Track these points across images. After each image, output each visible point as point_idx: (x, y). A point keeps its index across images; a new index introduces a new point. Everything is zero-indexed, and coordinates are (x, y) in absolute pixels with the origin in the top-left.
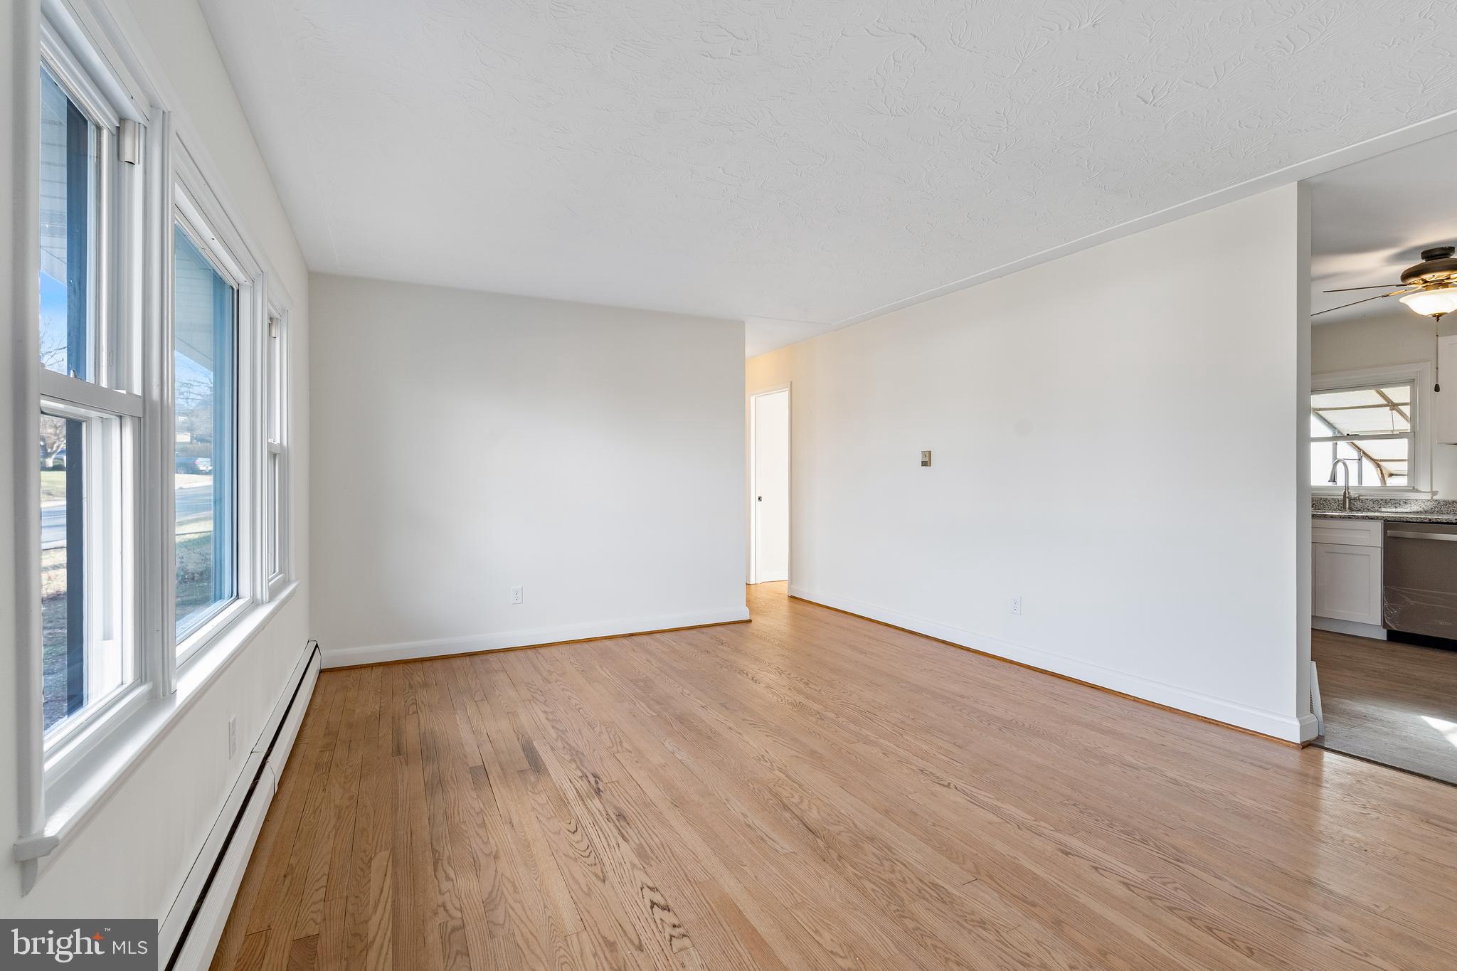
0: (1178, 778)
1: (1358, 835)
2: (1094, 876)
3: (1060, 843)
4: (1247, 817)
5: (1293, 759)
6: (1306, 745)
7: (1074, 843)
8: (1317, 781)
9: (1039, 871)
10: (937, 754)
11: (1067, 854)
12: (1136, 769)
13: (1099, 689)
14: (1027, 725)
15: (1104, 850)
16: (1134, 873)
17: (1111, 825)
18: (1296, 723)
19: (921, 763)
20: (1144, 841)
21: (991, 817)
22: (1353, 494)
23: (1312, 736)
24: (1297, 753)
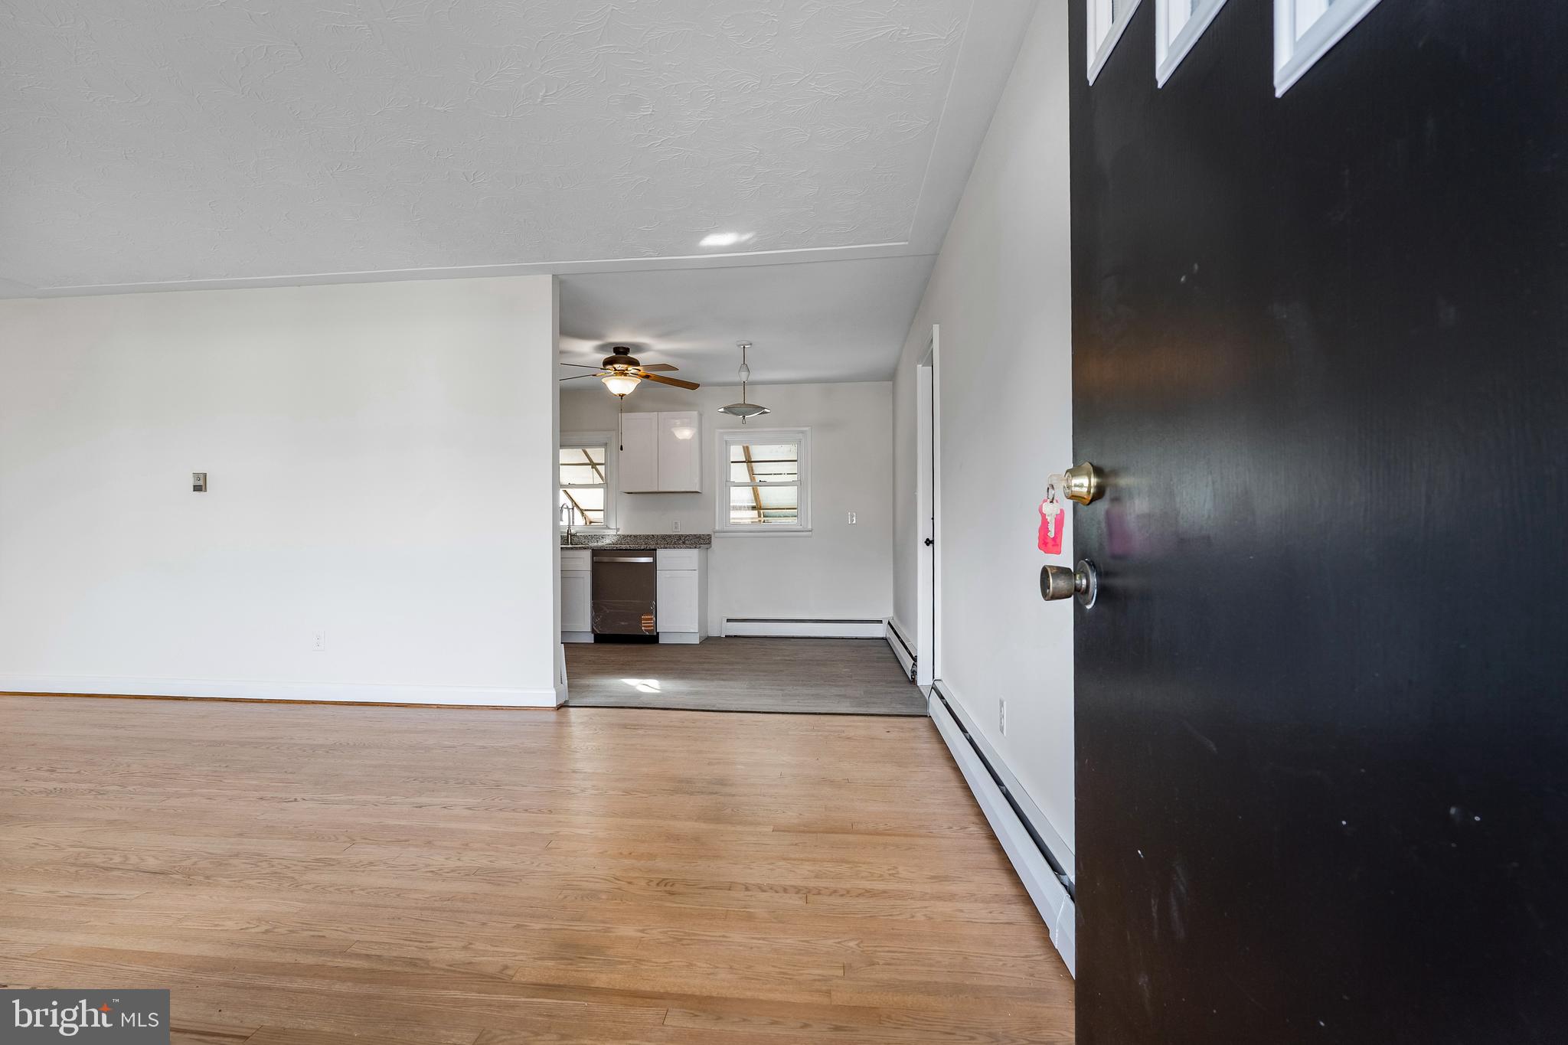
0: (485, 745)
1: (594, 744)
2: (446, 811)
3: (413, 803)
4: (534, 753)
5: (553, 716)
6: (560, 707)
7: (423, 800)
8: (568, 724)
9: (403, 823)
10: (270, 784)
11: (420, 807)
12: (454, 747)
13: (406, 706)
14: (352, 744)
15: (446, 797)
16: (471, 801)
17: (447, 783)
18: (554, 692)
19: (257, 794)
20: (472, 784)
21: (348, 807)
22: (573, 531)
23: (562, 701)
24: (555, 713)
